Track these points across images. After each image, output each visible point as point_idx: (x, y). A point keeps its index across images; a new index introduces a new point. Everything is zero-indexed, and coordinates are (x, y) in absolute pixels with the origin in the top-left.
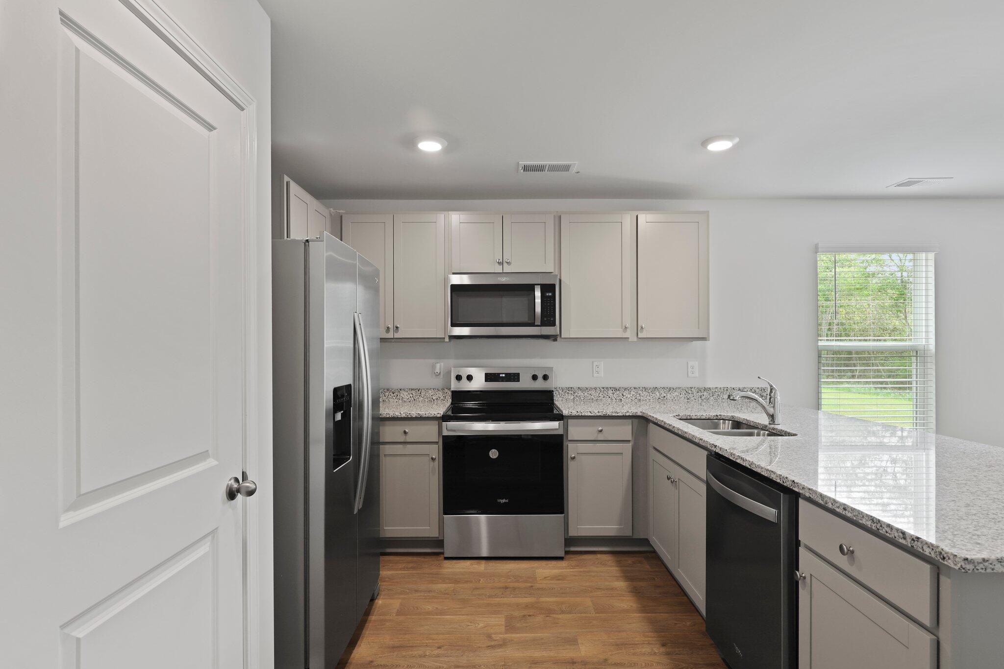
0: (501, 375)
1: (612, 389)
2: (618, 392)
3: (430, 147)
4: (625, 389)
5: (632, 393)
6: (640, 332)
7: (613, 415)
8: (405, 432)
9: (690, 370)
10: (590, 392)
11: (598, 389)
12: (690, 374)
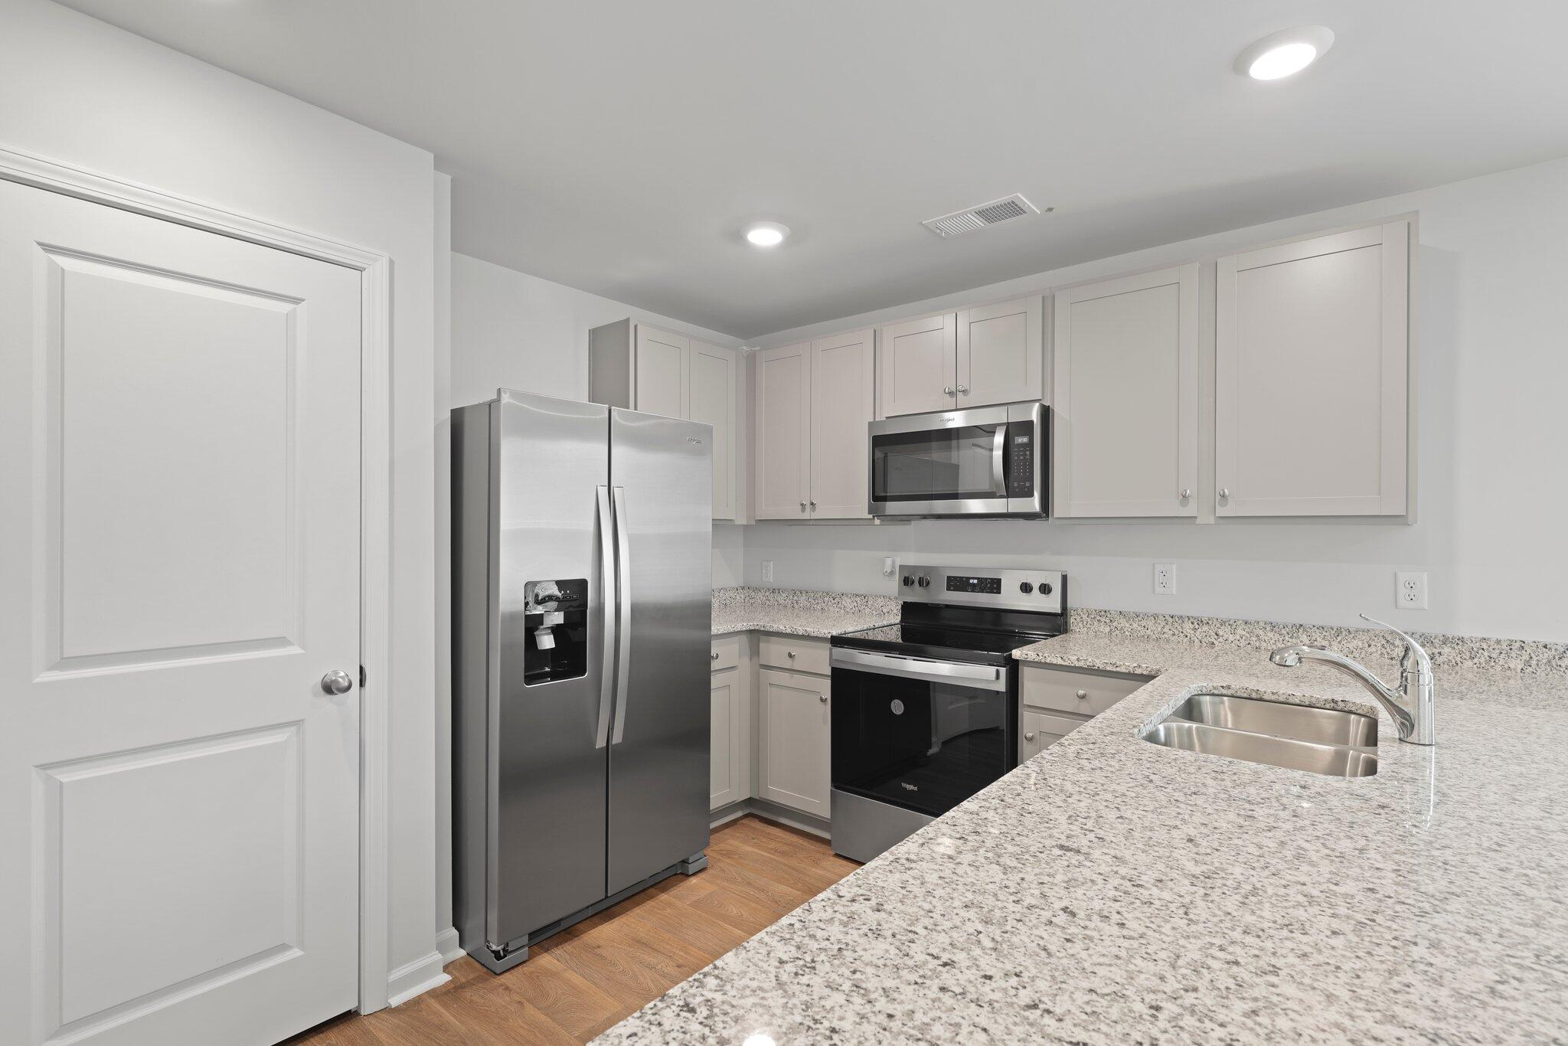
0: (971, 581)
1: (1192, 620)
2: (1205, 628)
3: (765, 237)
4: (1223, 623)
5: (1240, 631)
6: (1220, 505)
7: (1108, 669)
8: (790, 655)
9: (1403, 591)
10: (1143, 623)
11: (1161, 617)
12: (1403, 602)
